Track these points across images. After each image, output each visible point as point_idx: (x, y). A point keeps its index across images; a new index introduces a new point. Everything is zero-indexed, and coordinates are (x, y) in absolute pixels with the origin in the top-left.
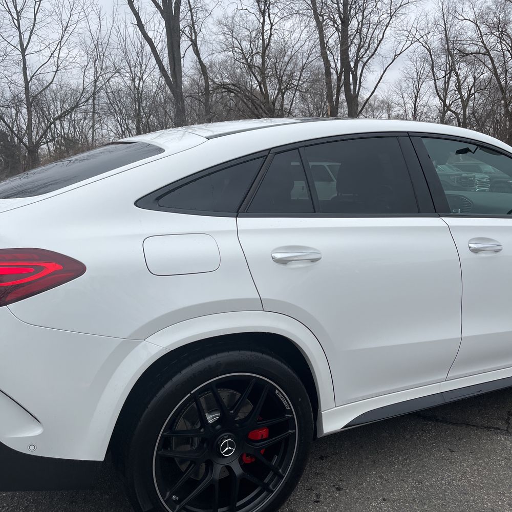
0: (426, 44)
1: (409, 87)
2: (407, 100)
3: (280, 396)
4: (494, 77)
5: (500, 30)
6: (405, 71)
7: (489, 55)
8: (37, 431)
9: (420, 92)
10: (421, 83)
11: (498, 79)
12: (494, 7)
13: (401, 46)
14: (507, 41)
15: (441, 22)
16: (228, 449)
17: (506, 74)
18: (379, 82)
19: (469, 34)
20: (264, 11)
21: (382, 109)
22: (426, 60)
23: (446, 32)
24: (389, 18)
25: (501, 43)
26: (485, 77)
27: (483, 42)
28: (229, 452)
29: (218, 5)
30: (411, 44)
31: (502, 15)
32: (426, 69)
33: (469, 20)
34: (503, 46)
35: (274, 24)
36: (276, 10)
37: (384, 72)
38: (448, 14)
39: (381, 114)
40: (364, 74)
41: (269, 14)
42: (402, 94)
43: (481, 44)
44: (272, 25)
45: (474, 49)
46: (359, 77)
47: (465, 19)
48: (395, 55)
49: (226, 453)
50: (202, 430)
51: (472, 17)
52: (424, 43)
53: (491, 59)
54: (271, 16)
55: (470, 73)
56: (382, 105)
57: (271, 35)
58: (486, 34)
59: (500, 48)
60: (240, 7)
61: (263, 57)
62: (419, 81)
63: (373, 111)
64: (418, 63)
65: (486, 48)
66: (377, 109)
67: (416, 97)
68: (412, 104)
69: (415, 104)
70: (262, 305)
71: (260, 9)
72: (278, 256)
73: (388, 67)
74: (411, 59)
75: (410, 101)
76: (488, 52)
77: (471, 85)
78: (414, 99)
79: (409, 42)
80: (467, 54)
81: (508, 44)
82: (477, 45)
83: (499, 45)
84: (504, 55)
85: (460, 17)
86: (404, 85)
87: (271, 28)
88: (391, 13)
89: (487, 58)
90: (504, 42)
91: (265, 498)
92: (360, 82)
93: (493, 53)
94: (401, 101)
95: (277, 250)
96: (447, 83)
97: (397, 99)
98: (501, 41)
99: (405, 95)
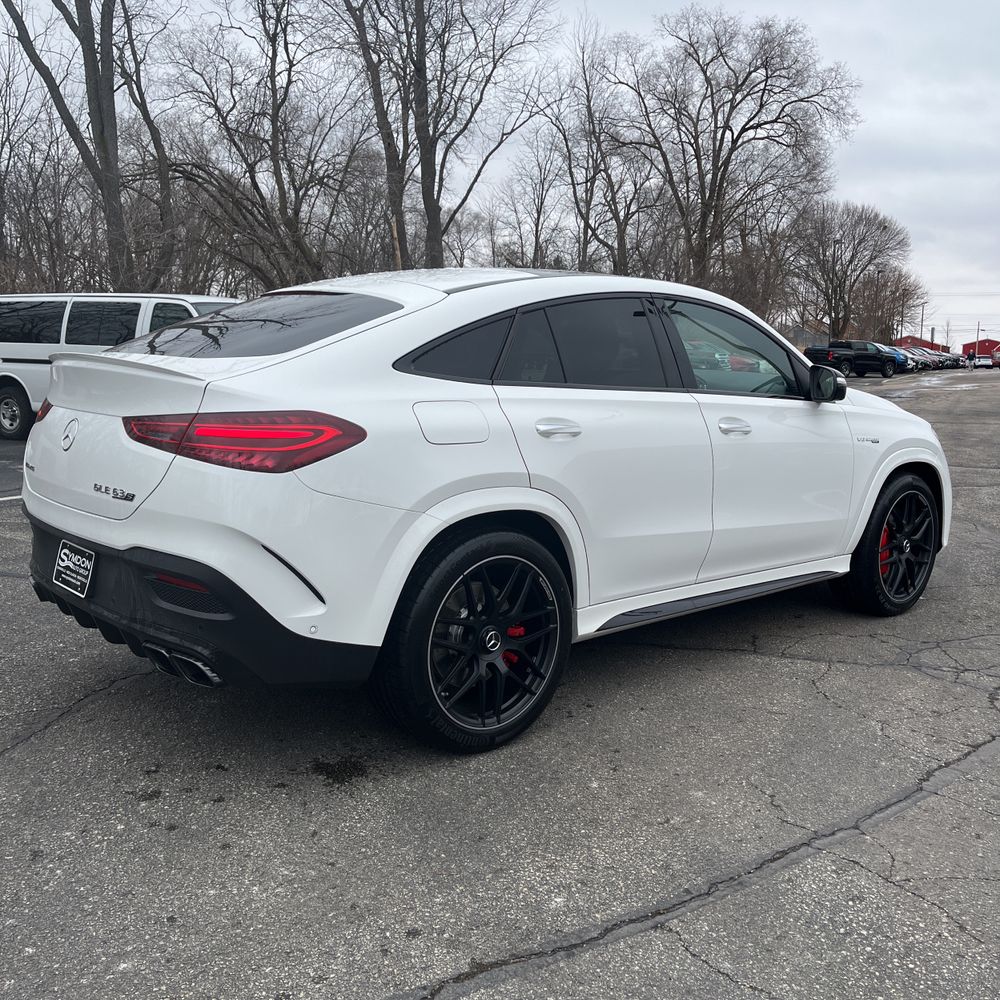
0: (557, 121)
1: (525, 193)
2: (523, 216)
3: (544, 585)
4: (668, 187)
5: (677, 106)
6: (518, 164)
7: (660, 148)
8: (319, 609)
9: (545, 204)
10: (546, 187)
11: (675, 192)
12: (666, 66)
13: (513, 119)
14: (689, 127)
15: (581, 84)
16: (493, 642)
17: (687, 184)
18: (475, 180)
19: (626, 108)
20: (275, 35)
21: (476, 229)
22: (554, 147)
23: (589, 101)
24: (492, 64)
25: (679, 129)
26: (653, 186)
27: (650, 126)
28: (494, 645)
29: (179, 14)
30: (530, 117)
31: (680, 81)
32: (555, 163)
33: (627, 84)
34: (683, 135)
35: (295, 62)
36: (299, 38)
37: (484, 163)
38: (592, 70)
39: (474, 240)
40: (448, 165)
41: (286, 44)
42: (514, 205)
43: (648, 129)
44: (291, 64)
45: (635, 135)
46: (438, 168)
47: (620, 82)
48: (503, 134)
49: (491, 647)
50: (471, 618)
51: (632, 81)
52: (554, 119)
53: (664, 155)
54: (290, 46)
55: (628, 175)
56: (475, 222)
57: (290, 82)
58: (654, 112)
59: (678, 139)
60: (226, 23)
61: (274, 121)
62: (543, 184)
63: (459, 232)
64: (541, 152)
65: (654, 136)
66: (467, 228)
67: (539, 213)
68: (533, 225)
69: (537, 225)
70: (529, 482)
71: (266, 31)
72: (542, 428)
73: (490, 154)
74: (529, 144)
75: (529, 220)
76: (659, 143)
77: (630, 197)
78: (536, 215)
79: (526, 114)
80: (624, 144)
81: (691, 133)
82: (640, 129)
83: (675, 132)
84: (684, 151)
85: (613, 79)
86: (518, 189)
87: (289, 70)
88: (494, 56)
89: (656, 153)
90: (684, 129)
91: (528, 700)
92: (441, 179)
93: (665, 146)
94: (513, 219)
95: (541, 421)
96: (590, 192)
97: (506, 214)
98: (678, 126)
99: (520, 208)
